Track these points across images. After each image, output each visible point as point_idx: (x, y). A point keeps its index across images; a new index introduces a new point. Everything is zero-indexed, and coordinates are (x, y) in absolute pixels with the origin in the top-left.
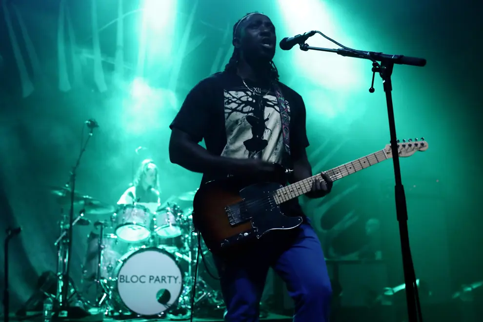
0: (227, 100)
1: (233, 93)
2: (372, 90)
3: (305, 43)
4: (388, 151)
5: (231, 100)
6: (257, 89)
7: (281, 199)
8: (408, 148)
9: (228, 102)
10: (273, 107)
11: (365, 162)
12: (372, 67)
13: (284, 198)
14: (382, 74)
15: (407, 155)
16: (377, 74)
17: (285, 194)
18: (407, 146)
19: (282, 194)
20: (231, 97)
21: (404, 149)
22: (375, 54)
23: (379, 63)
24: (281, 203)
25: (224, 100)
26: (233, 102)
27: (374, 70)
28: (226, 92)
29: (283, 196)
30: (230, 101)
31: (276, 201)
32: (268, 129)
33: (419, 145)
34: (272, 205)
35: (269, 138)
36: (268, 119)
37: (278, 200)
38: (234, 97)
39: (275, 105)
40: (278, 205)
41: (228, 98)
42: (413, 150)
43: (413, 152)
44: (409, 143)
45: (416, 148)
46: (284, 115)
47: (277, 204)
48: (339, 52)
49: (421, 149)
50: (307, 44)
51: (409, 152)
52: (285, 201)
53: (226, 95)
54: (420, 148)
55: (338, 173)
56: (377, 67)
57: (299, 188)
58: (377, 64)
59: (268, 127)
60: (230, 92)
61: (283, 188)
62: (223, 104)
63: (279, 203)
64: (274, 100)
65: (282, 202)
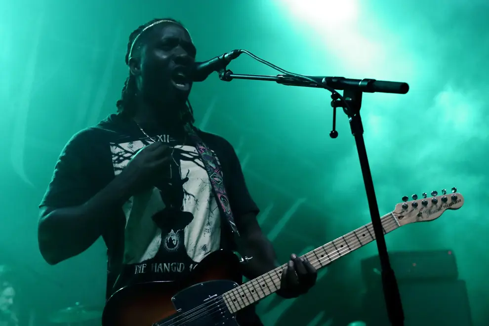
0: (117, 157)
1: (125, 146)
2: (334, 134)
3: (227, 69)
4: (399, 215)
5: (122, 156)
6: (163, 138)
7: (237, 305)
8: (432, 207)
9: (118, 159)
10: (192, 160)
11: (364, 235)
12: (332, 100)
13: (241, 303)
14: (346, 109)
15: (431, 217)
16: (340, 110)
17: (243, 296)
18: (430, 204)
19: (237, 296)
20: (123, 151)
21: (425, 209)
22: (333, 80)
23: (341, 92)
24: (238, 312)
25: (112, 157)
26: (125, 158)
27: (335, 104)
28: (113, 145)
29: (239, 299)
30: (121, 158)
31: (229, 308)
32: (189, 194)
33: (449, 201)
34: (223, 314)
35: (194, 210)
36: (187, 179)
37: (233, 307)
38: (126, 152)
39: (195, 157)
40: (234, 314)
41: (117, 154)
42: (439, 209)
43: (440, 212)
44: (432, 198)
45: (444, 204)
46: (217, 179)
47: (231, 312)
48: (280, 80)
49: (453, 206)
50: (229, 70)
51: (435, 212)
52: (243, 307)
53: (115, 150)
54: (451, 204)
55: (322, 256)
56: (339, 99)
57: (264, 286)
58: (338, 95)
59: (188, 192)
60: (121, 145)
61: (239, 287)
62: (111, 163)
63: (235, 311)
64: (193, 151)
65: (239, 309)
